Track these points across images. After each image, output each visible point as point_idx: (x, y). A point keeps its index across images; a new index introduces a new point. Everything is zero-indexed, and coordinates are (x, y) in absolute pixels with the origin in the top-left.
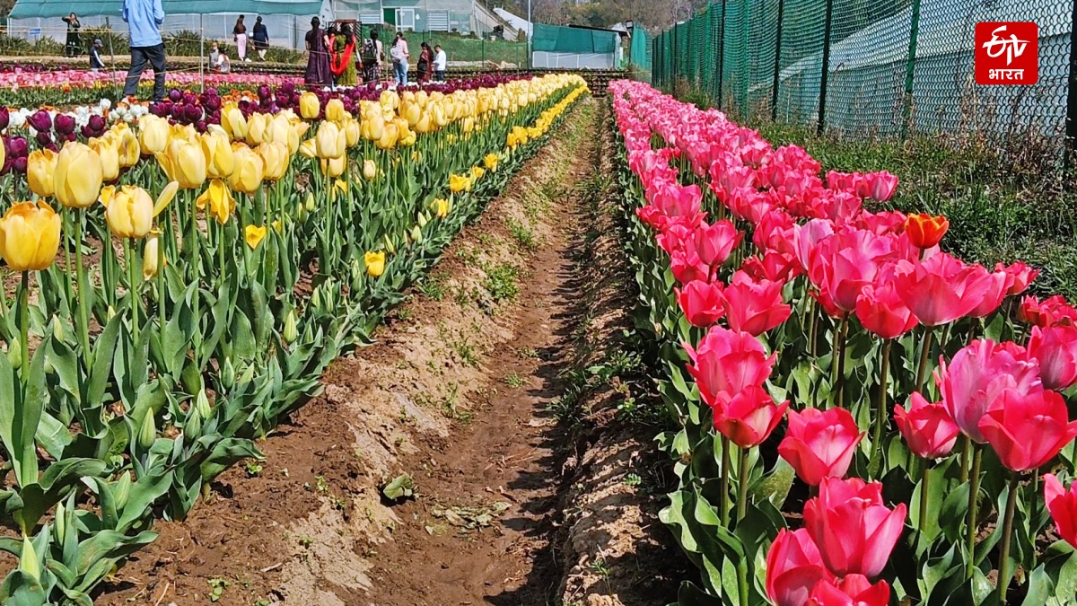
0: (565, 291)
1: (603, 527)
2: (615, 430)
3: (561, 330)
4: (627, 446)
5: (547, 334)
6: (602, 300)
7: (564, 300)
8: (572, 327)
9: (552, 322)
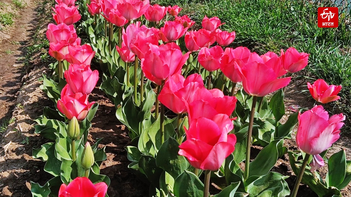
0: (33, 22)
1: (27, 95)
2: (40, 64)
3: (30, 35)
4: (43, 69)
5: (24, 36)
6: (44, 24)
7: (33, 25)
8: (34, 34)
9: (27, 33)
